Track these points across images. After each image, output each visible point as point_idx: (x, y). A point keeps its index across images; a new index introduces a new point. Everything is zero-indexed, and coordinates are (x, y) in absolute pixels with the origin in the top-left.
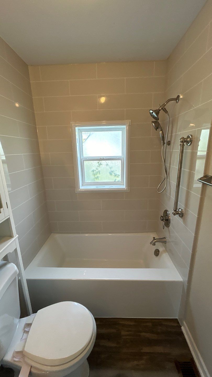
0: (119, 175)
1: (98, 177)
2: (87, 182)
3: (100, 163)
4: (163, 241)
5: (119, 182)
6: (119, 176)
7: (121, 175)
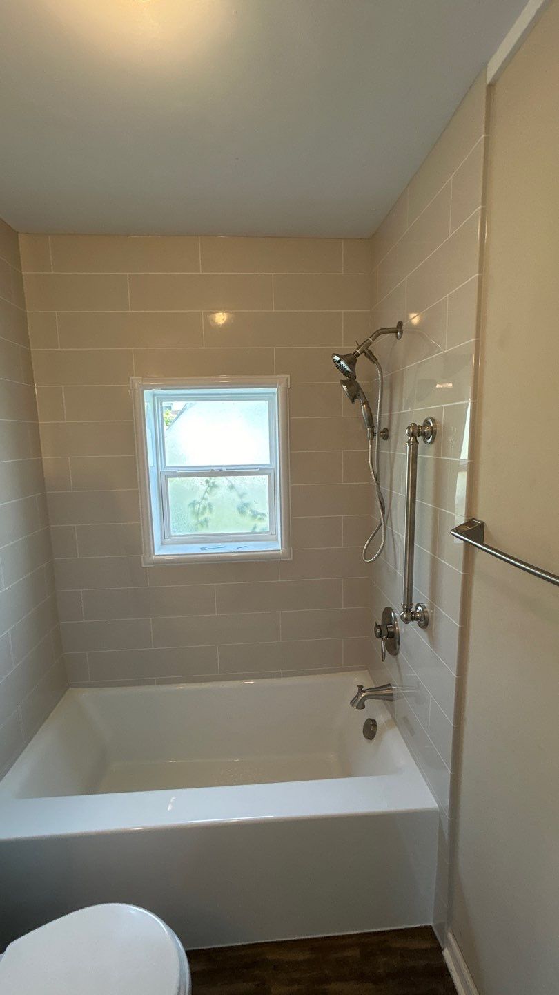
0: (264, 514)
1: (206, 521)
2: (178, 534)
3: (213, 483)
4: (384, 695)
5: (265, 533)
6: (265, 518)
7: (268, 516)
